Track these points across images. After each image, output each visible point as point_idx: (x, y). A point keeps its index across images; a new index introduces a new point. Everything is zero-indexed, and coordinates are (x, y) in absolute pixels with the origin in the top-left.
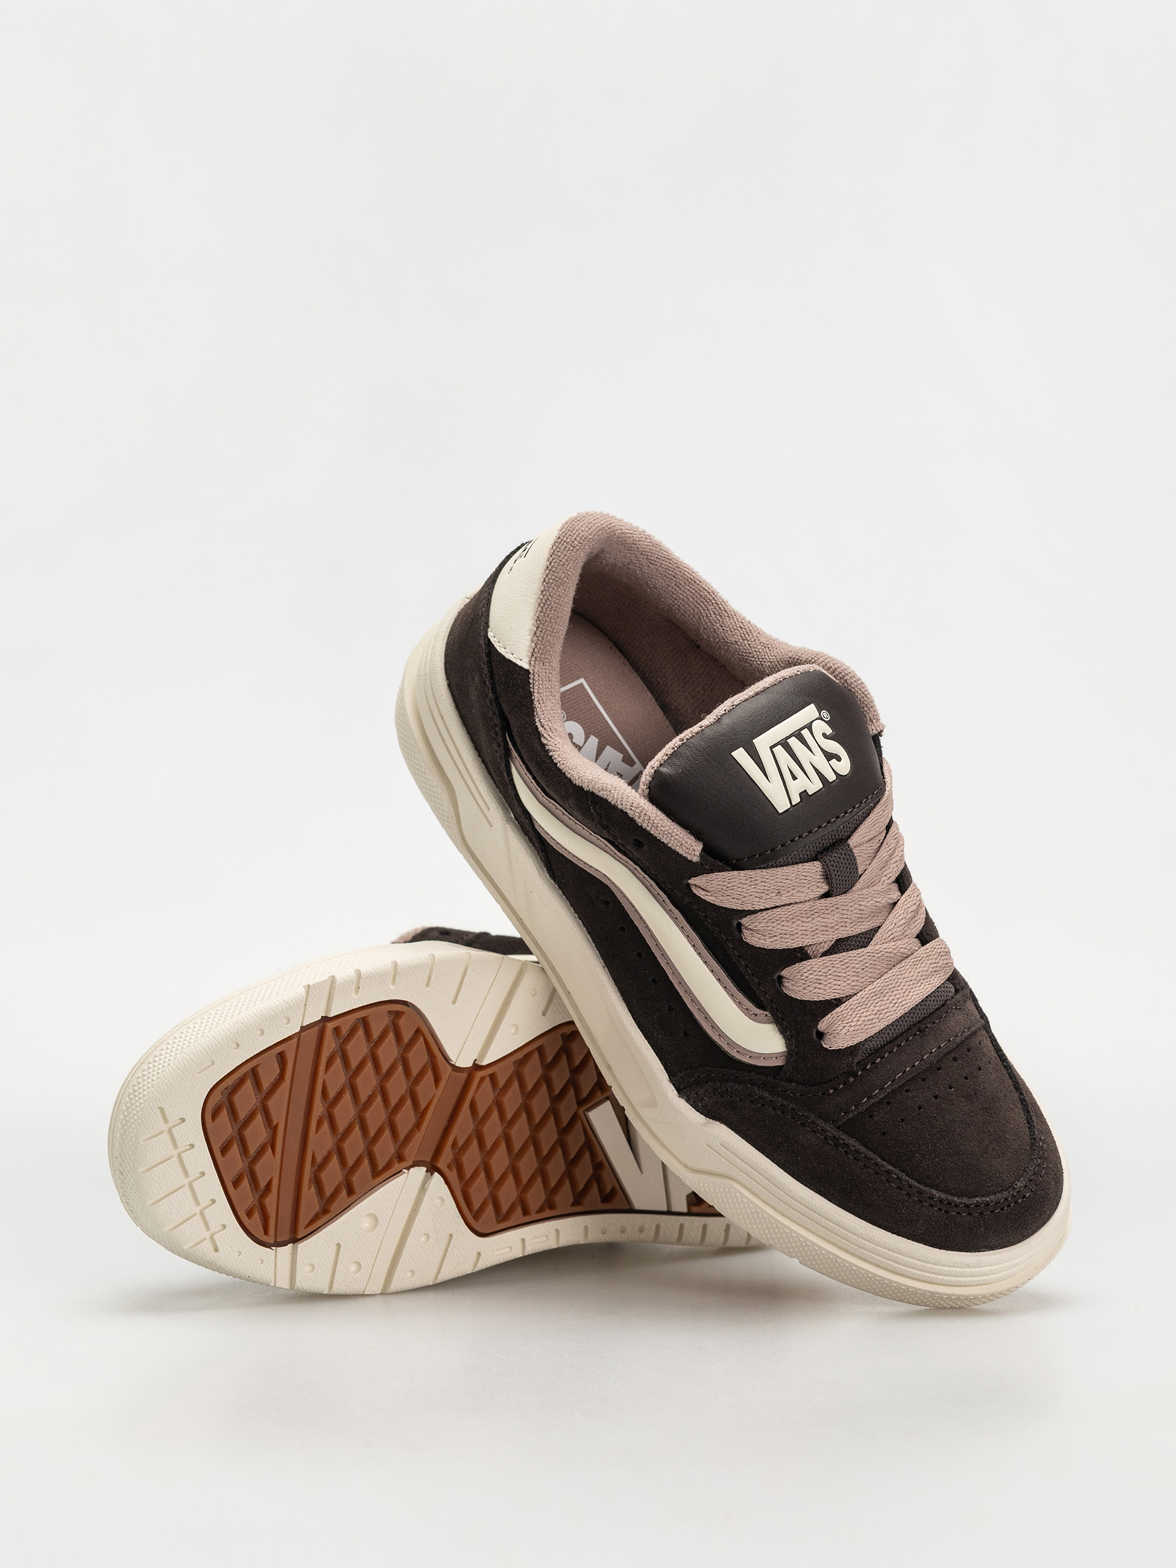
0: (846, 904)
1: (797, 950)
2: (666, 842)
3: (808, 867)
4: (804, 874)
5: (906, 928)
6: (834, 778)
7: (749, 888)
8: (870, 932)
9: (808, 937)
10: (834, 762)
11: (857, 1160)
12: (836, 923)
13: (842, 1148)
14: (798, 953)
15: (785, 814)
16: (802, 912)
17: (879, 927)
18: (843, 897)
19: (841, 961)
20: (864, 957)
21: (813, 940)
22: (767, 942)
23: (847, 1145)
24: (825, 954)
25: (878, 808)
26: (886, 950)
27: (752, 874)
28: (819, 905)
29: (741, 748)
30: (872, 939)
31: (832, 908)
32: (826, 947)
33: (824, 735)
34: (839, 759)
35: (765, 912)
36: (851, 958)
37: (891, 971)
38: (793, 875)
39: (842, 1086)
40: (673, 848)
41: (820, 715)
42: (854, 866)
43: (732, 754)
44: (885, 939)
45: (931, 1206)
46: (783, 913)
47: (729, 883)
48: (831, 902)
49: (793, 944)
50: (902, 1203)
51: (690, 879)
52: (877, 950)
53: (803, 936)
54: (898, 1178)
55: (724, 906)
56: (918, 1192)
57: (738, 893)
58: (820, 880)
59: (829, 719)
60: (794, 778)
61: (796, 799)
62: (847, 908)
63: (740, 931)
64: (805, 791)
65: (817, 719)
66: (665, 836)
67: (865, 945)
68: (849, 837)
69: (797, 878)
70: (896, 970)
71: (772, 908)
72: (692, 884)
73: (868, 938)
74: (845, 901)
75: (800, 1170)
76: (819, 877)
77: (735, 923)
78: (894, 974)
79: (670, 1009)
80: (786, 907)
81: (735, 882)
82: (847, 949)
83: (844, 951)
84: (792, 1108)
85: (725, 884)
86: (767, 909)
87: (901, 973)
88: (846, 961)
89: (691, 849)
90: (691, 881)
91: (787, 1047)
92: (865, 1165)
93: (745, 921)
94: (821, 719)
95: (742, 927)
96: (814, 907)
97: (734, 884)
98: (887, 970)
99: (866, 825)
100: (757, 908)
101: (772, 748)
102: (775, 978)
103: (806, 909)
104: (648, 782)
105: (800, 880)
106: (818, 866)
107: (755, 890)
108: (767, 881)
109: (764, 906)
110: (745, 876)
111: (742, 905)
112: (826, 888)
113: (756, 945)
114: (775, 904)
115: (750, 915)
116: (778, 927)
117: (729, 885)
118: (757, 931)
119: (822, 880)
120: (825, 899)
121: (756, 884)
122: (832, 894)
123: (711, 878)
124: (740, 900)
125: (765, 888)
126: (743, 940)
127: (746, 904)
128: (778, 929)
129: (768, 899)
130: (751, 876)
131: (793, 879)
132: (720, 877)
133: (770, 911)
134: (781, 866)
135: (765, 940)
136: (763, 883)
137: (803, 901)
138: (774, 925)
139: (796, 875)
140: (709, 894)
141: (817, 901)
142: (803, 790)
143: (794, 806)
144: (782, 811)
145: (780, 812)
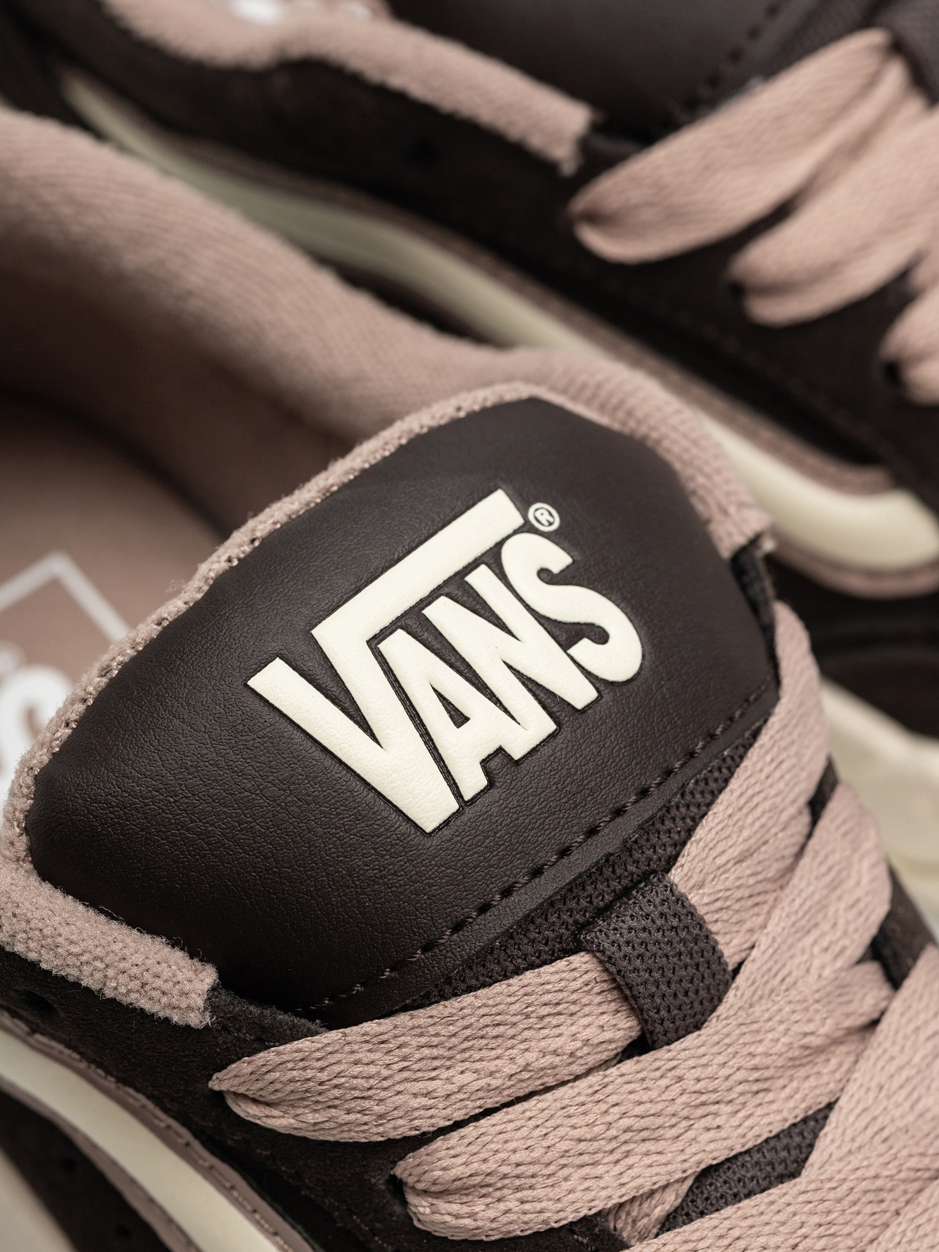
0: (704, 1061)
1: (576, 1229)
2: (95, 986)
3: (556, 977)
4: (547, 998)
5: (921, 1090)
6: (592, 694)
7: (385, 1073)
8: (801, 1127)
9: (602, 1183)
10: (584, 649)
12: (684, 1124)
14: (583, 1235)
15: (446, 831)
16: (572, 1110)
17: (830, 1106)
18: (691, 1040)
19: (721, 1237)
20: (791, 1209)
21: (623, 1190)
22: (480, 1223)
24: (669, 1222)
25: (755, 758)
26: (859, 1174)
27: (382, 1029)
28: (620, 1080)
29: (278, 661)
30: (811, 1146)
31: (664, 1082)
32: (670, 1200)
33: (546, 576)
34: (600, 636)
35: (455, 1135)
36: (749, 1222)
37: (888, 1233)
38: (515, 1008)
40: (125, 1000)
41: (525, 516)
42: (702, 944)
43: (252, 683)
44: (853, 1140)
46: (511, 1126)
47: (322, 1069)
48: (657, 1064)
49: (562, 1215)
51: (210, 1078)
52: (830, 1180)
53: (587, 1184)
55: (332, 1139)
57: (357, 1093)
58: (604, 1008)
59: (556, 524)
60: (459, 718)
61: (474, 783)
62: (709, 1071)
63: (402, 1204)
64: (500, 750)
65: (516, 532)
66: (87, 969)
67: (791, 1170)
68: (672, 861)
69: (528, 1016)
70: (902, 1228)
71: (476, 1118)
72: (228, 1092)
73: (799, 1147)
74: (701, 1051)
76: (599, 999)
77: (379, 1180)
78: (897, 1239)
80: (519, 1107)
81: (338, 1062)
82: (735, 1195)
83: (727, 1204)
85: (309, 1074)
86: (458, 1125)
87: (921, 1232)
88: (736, 1233)
89: (175, 992)
90: (220, 1082)
93: (404, 1169)
94: (527, 528)
95: (405, 1188)
96: (607, 1090)
97: (337, 1069)
98: (876, 1231)
99: (720, 816)
100: (426, 1126)
101: (374, 642)
103: (581, 1099)
104: (22, 816)
105: (542, 1018)
106: (589, 966)
107: (406, 1074)
108: (436, 1041)
109: (444, 1118)
110: (367, 1042)
111: (381, 1129)
112: (629, 1024)
113: (452, 1236)
114: (478, 1103)
115: (413, 1151)
116: (505, 1169)
117: (324, 1076)
118: (444, 1193)
119: (613, 1006)
120: (635, 1059)
121: (405, 1058)
122: (654, 1042)
123: (264, 1069)
124: (372, 1115)
125: (436, 1063)
126: (415, 1227)
127: (390, 1125)
128: (505, 1176)
129: (454, 1093)
130: (383, 1038)
131: (515, 1019)
132: (288, 1061)
133: (469, 1131)
134: (470, 989)
135: (472, 1215)
136: (426, 1052)
137: (567, 1078)
138: (491, 1166)
139: (525, 1006)
140: (275, 1112)
141: (613, 1071)
142: (491, 749)
143: (469, 801)
144: (435, 824)
145: (428, 830)
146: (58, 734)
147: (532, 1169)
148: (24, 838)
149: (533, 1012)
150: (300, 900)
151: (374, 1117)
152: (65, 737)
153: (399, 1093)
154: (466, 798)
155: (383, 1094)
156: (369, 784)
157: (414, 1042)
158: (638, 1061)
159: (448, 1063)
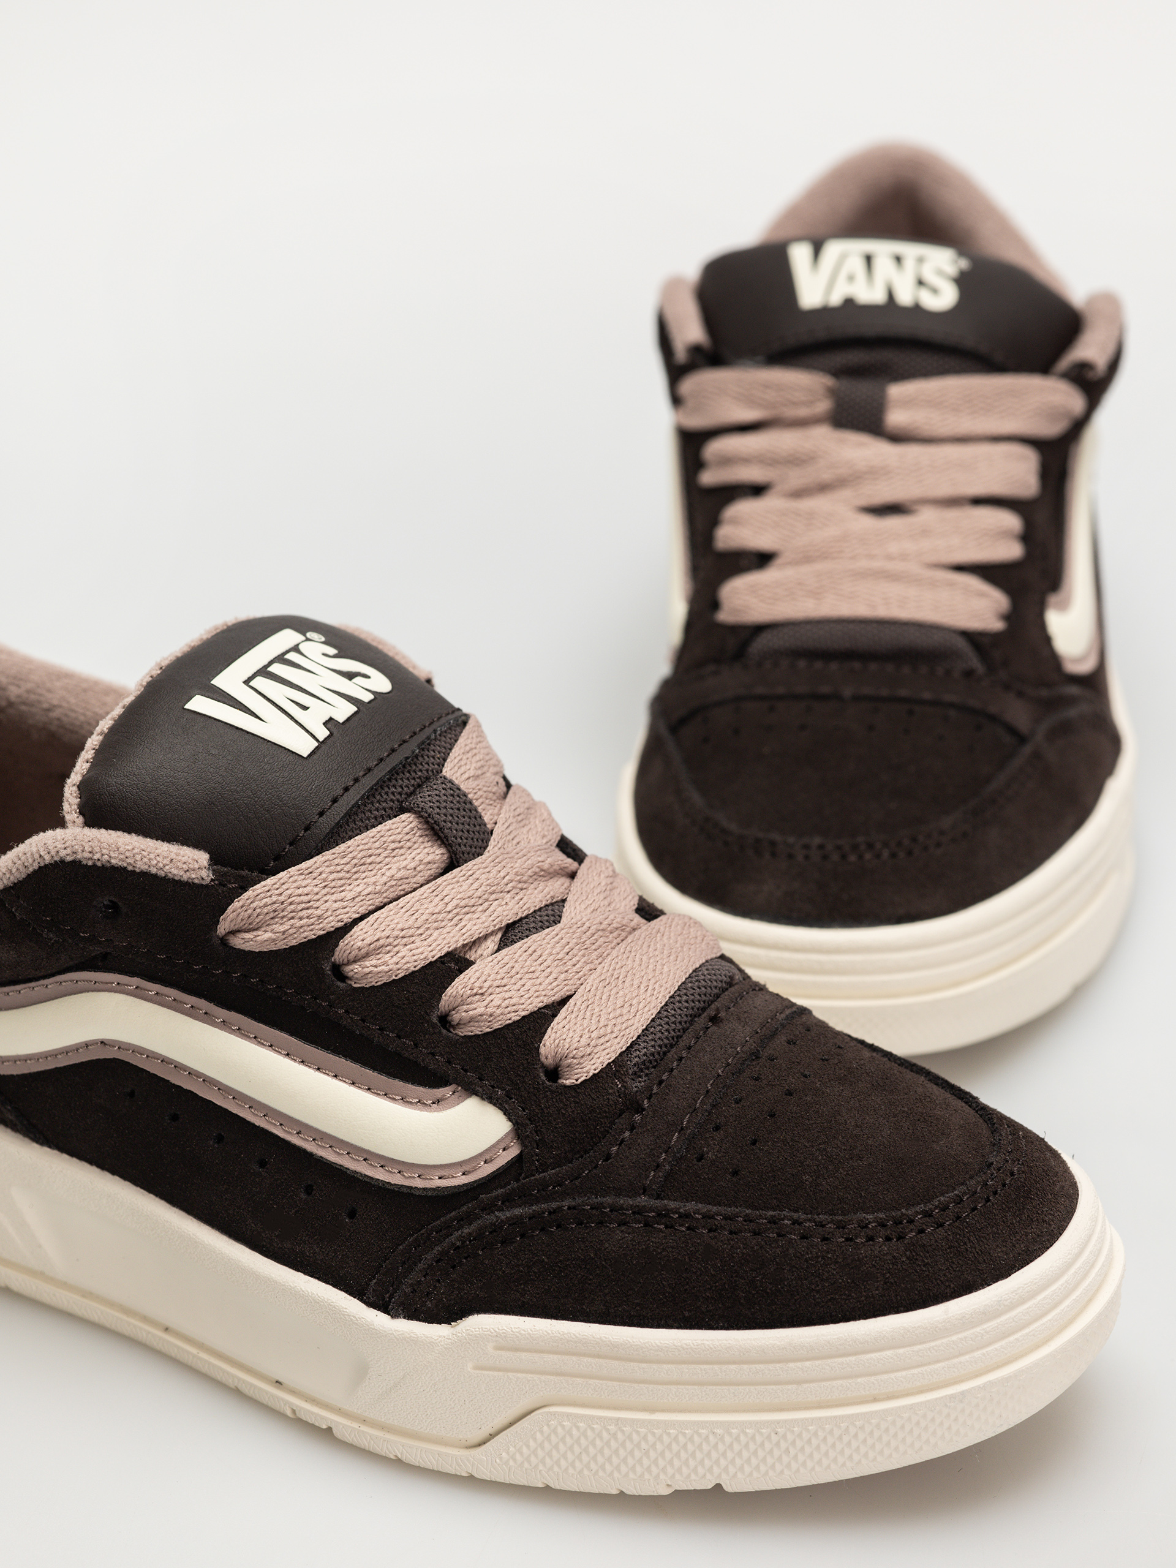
0: (489, 870)
1: (445, 960)
2: (144, 867)
3: (395, 827)
4: (392, 838)
6: (373, 697)
7: (315, 891)
9: (452, 935)
10: (360, 681)
11: (715, 1231)
13: (682, 1225)
14: (450, 962)
15: (315, 757)
16: (424, 901)
17: (563, 901)
18: (479, 860)
19: (525, 951)
20: (561, 937)
21: (464, 937)
22: (391, 967)
23: (687, 1216)
24: (495, 952)
25: (466, 733)
27: (308, 865)
28: (445, 883)
29: (197, 695)
30: (560, 912)
31: (469, 882)
33: (326, 655)
35: (362, 924)
36: (538, 944)
38: (377, 844)
39: (627, 1134)
40: (161, 872)
41: (305, 637)
42: (469, 806)
43: (185, 706)
45: (871, 1239)
46: (392, 913)
47: (281, 895)
48: (463, 874)
49: (434, 953)
50: (823, 1258)
52: (577, 924)
53: (443, 936)
54: (793, 1224)
55: (295, 943)
56: (838, 1227)
57: (303, 905)
58: (425, 844)
59: (323, 638)
60: (304, 708)
61: (322, 733)
62: (493, 875)
63: (343, 978)
64: (331, 719)
65: (303, 642)
66: (139, 859)
67: (556, 919)
69: (385, 850)
71: (372, 911)
72: (227, 932)
73: (554, 913)
74: (486, 866)
75: (638, 1305)
76: (421, 839)
77: (327, 968)
79: (309, 1190)
80: (394, 904)
81: (289, 889)
82: (526, 935)
83: (523, 938)
84: (569, 1208)
85: (274, 899)
86: (363, 917)
88: (533, 949)
90: (221, 929)
91: (510, 1119)
92: (731, 1233)
93: (341, 952)
94: (309, 640)
95: (341, 964)
96: (441, 889)
97: (289, 892)
100: (347, 918)
101: (247, 683)
102: (435, 1020)
103: (425, 896)
104: (76, 807)
105: (393, 850)
106: (411, 819)
107: (327, 890)
108: (339, 868)
109: (355, 912)
110: (302, 874)
111: (321, 925)
112: (441, 852)
113: (376, 982)
114: (370, 902)
115: (342, 939)
116: (396, 933)
117: (282, 898)
118: (367, 956)
119: (430, 844)
120: (450, 872)
121: (324, 881)
122: (458, 862)
123: (249, 901)
124: (314, 917)
125: (343, 882)
126: (354, 988)
127: (326, 921)
128: (397, 937)
129: (357, 897)
130: (310, 870)
131: (378, 852)
132: (261, 893)
133: (371, 918)
134: (350, 838)
135: (385, 964)
136: (335, 875)
137: (415, 886)
138: (387, 933)
139: (382, 843)
140: (260, 933)
141: (439, 880)
142: (327, 719)
143: (323, 741)
144: (308, 752)
145: (305, 755)
146: (83, 767)
147: (411, 932)
148: (81, 818)
149: (387, 846)
150: (245, 802)
151: (316, 919)
152: (87, 767)
153: (326, 901)
154: (321, 740)
155: (318, 904)
156: (266, 740)
157: (328, 870)
158: (452, 873)
159: (348, 882)
